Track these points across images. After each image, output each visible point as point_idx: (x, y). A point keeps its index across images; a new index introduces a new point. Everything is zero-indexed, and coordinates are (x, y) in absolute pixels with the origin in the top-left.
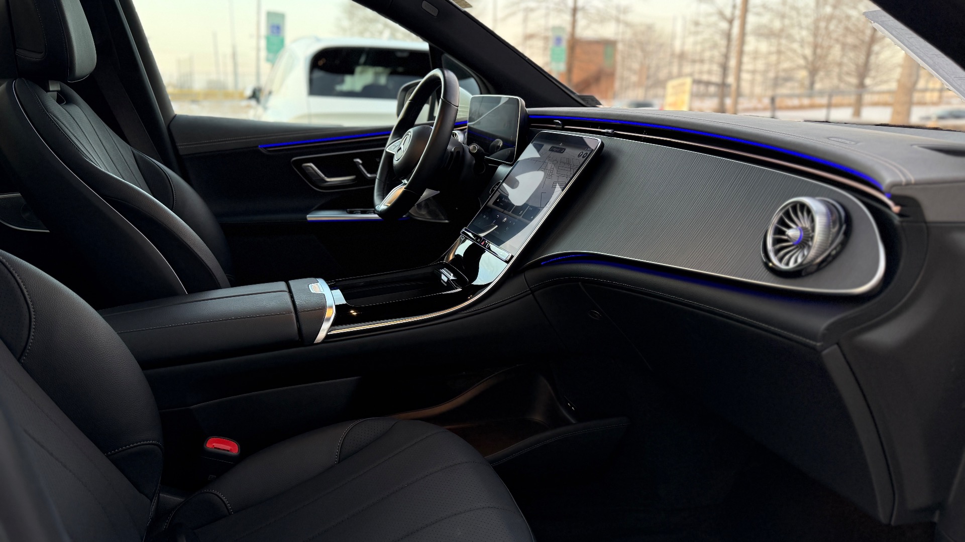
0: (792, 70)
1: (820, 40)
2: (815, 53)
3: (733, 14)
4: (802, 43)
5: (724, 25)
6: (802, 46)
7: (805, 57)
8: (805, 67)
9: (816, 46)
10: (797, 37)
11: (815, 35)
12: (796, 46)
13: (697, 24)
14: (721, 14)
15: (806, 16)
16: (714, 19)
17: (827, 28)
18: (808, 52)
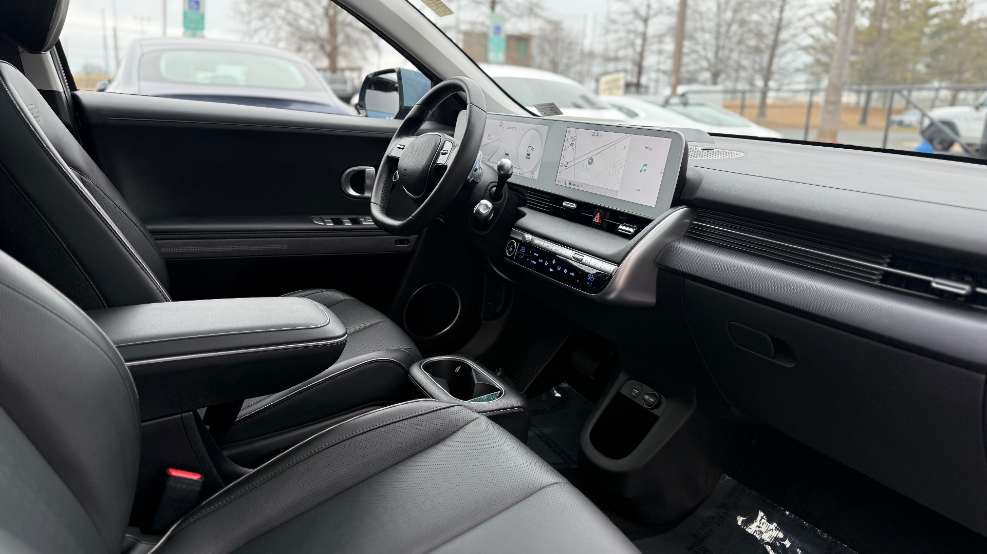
0: (696, 71)
1: (721, 43)
2: (716, 55)
3: (648, 13)
4: (705, 46)
5: (640, 26)
6: (705, 49)
7: (707, 60)
8: (708, 69)
9: (718, 48)
10: (701, 40)
11: (717, 39)
12: (699, 48)
13: (614, 22)
14: (636, 13)
15: (709, 20)
16: (630, 17)
17: (728, 31)
18: (711, 55)
